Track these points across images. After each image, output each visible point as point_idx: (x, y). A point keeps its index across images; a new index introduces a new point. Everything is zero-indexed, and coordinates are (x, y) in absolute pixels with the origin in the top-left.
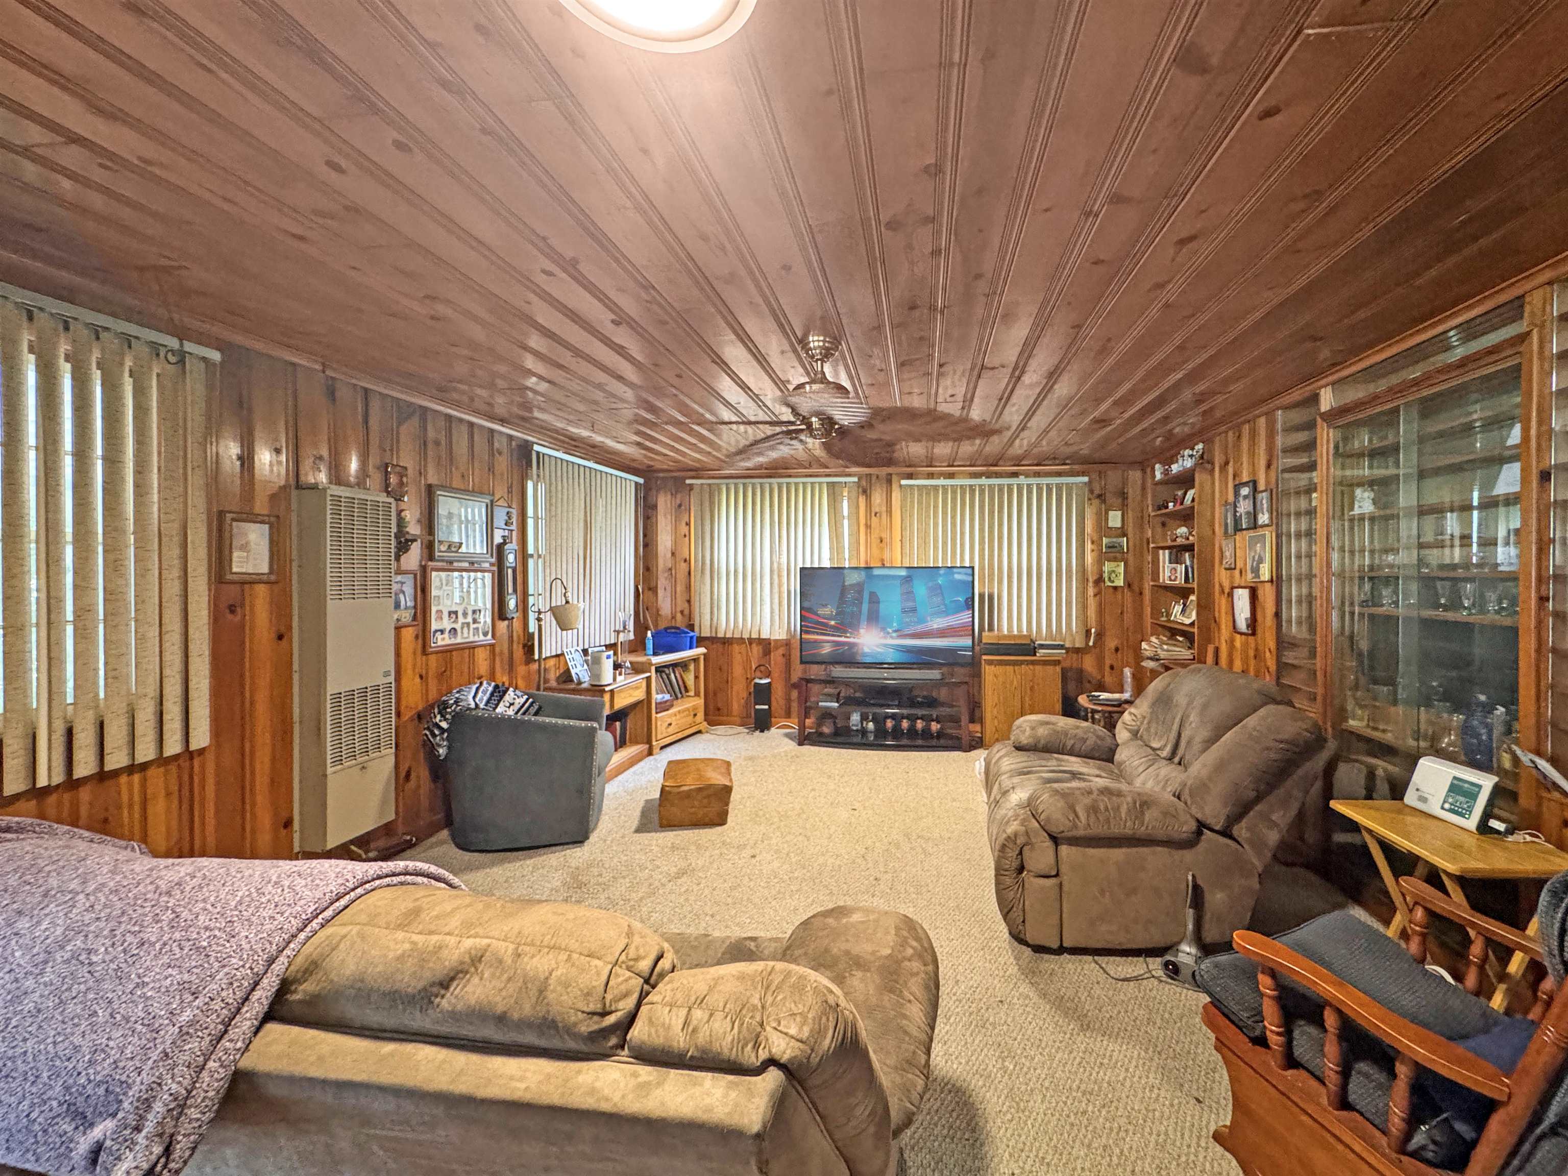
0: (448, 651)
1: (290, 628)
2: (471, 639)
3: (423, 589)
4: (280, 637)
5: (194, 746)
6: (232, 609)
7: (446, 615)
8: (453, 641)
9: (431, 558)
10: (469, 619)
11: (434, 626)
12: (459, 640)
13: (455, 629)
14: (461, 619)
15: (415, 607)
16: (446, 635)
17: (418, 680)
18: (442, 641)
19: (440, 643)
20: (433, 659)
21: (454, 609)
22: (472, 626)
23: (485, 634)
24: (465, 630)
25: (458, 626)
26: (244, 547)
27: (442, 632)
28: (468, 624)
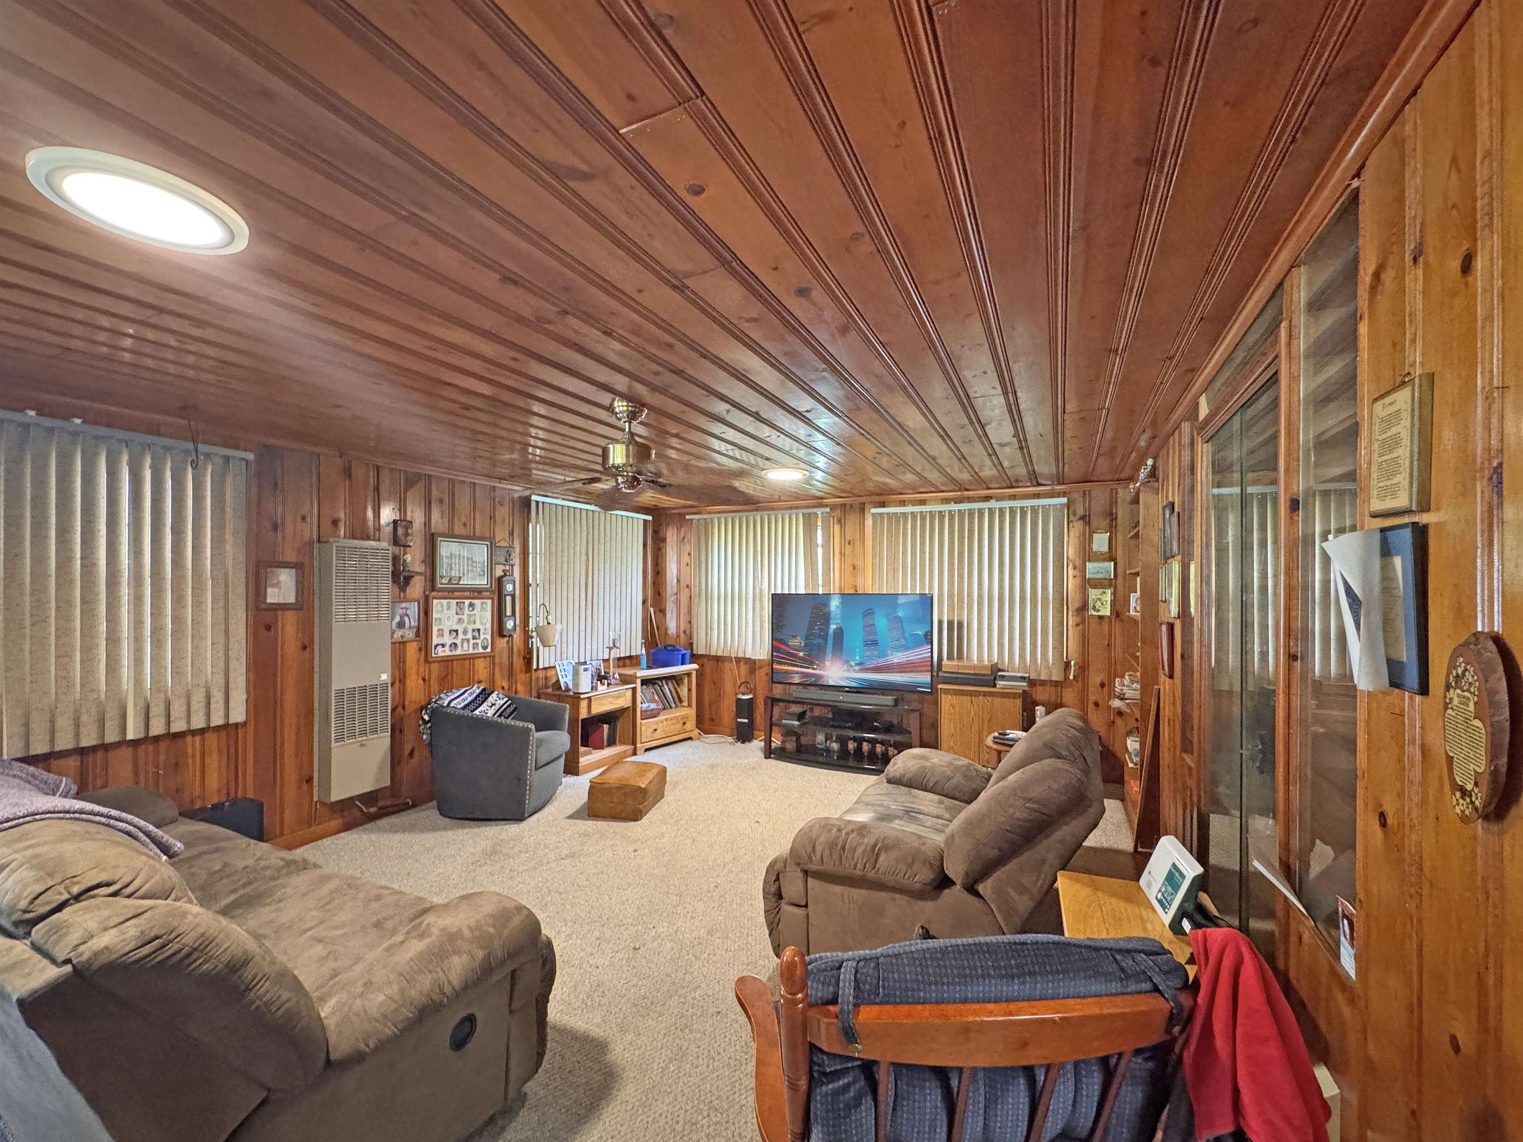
0: (447, 661)
1: (312, 642)
2: (471, 651)
3: (426, 612)
4: (304, 648)
5: (232, 721)
6: (268, 628)
7: (446, 632)
8: (454, 653)
9: (433, 589)
10: (469, 636)
11: (435, 640)
12: (459, 652)
13: (455, 644)
14: (461, 636)
15: (418, 628)
16: (447, 648)
17: (421, 682)
18: (441, 652)
19: (440, 654)
20: (435, 667)
21: (455, 628)
22: (472, 642)
23: (485, 648)
24: (465, 644)
25: (458, 642)
26: (278, 585)
27: (443, 646)
28: (468, 640)
